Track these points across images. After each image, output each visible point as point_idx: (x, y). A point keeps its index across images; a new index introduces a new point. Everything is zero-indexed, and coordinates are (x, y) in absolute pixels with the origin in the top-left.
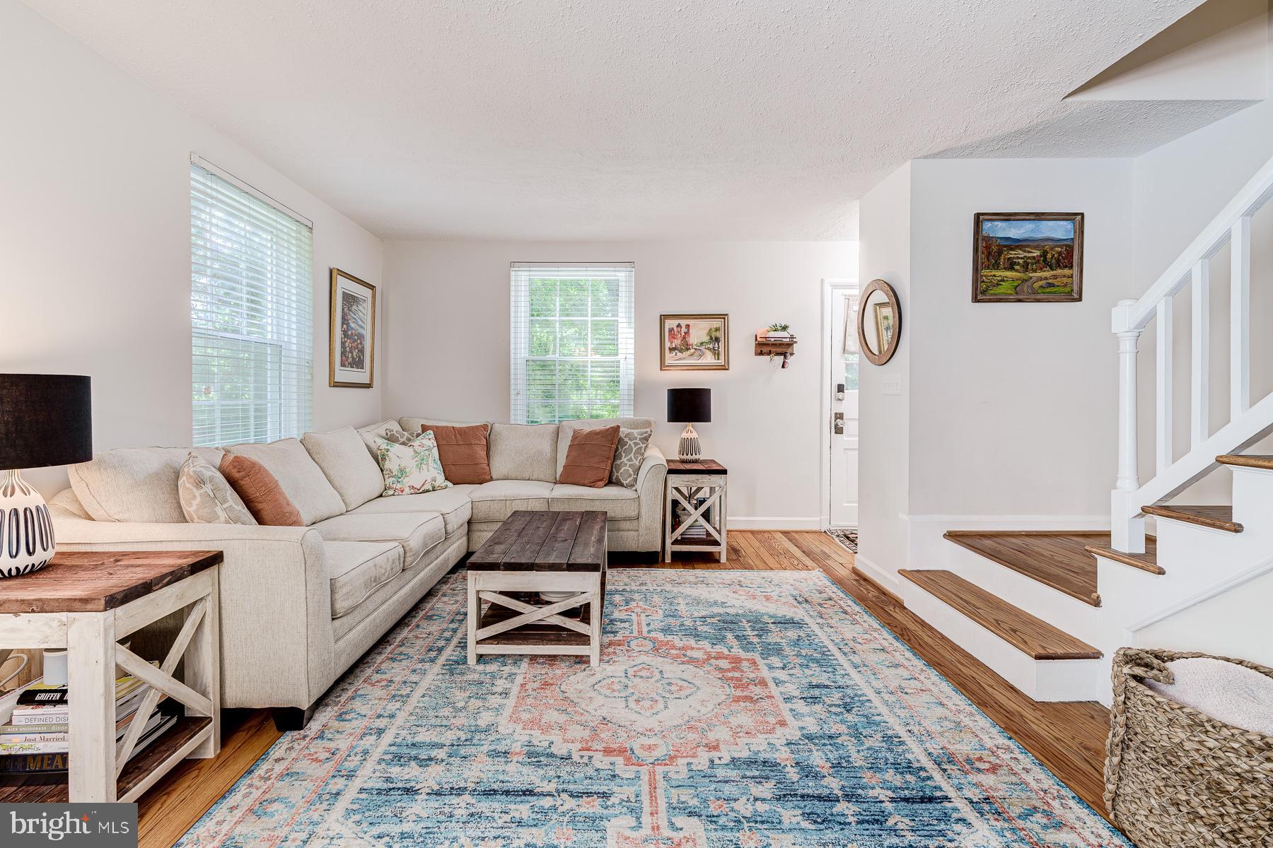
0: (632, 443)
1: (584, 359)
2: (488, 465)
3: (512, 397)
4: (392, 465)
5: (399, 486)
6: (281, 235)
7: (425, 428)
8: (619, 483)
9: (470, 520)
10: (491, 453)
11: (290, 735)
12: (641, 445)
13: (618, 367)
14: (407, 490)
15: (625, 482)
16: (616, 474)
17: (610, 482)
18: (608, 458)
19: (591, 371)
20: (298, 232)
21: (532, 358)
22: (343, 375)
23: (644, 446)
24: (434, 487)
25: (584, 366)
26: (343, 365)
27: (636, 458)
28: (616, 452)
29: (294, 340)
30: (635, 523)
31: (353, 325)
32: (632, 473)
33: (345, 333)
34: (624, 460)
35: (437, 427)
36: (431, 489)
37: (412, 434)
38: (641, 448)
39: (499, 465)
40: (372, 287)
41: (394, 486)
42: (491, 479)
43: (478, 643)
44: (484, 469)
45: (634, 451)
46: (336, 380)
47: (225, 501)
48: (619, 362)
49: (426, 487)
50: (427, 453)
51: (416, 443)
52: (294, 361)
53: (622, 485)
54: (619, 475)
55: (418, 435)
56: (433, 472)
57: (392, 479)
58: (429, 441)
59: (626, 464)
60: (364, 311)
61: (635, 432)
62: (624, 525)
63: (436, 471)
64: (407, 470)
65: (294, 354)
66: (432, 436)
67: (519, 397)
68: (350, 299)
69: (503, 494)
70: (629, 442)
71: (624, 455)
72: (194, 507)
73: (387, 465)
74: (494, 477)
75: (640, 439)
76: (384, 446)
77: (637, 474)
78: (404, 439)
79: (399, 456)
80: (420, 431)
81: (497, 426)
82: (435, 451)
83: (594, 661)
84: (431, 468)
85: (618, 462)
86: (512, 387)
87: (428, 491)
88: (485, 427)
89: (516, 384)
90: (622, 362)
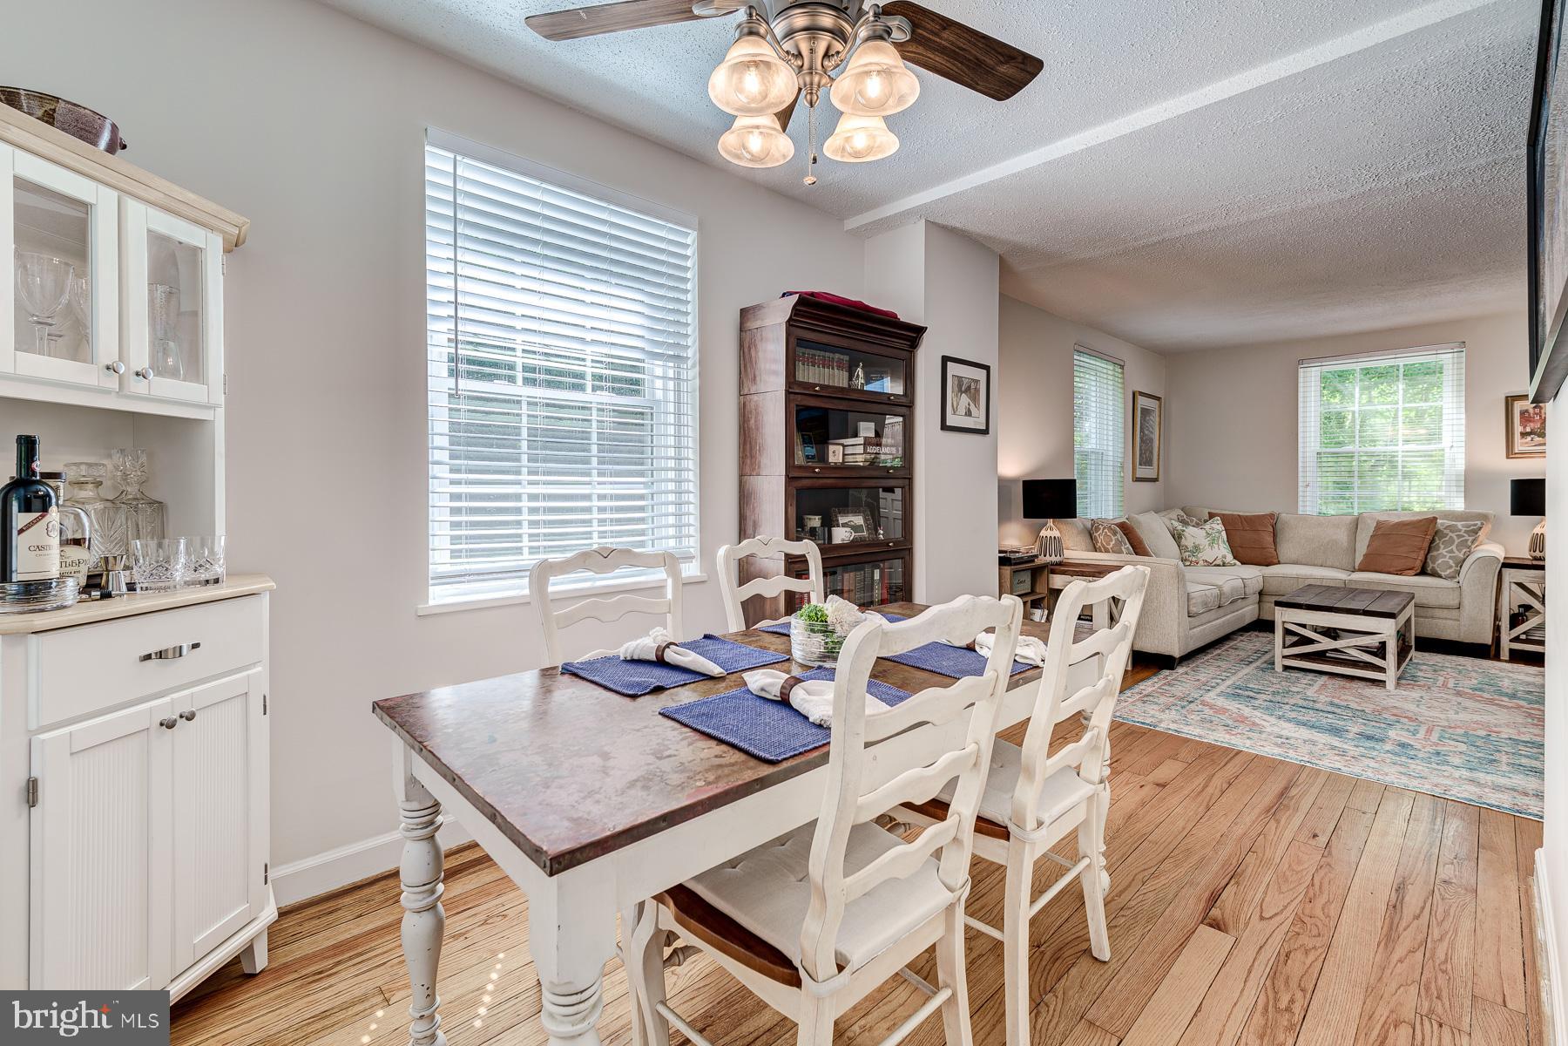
0: (1453, 535)
1: (1395, 448)
2: (1276, 550)
3: (1300, 489)
4: (1188, 542)
5: (1194, 559)
6: (1102, 375)
7: (1211, 516)
8: (1435, 574)
9: (1261, 591)
10: (1278, 540)
11: (1166, 672)
12: (1467, 537)
13: (1443, 456)
14: (1201, 562)
15: (1443, 574)
16: (1431, 565)
17: (1423, 572)
18: (1421, 549)
19: (1403, 461)
20: (1114, 370)
21: (1324, 450)
22: (1143, 472)
23: (1471, 538)
24: (1224, 563)
25: (1394, 456)
26: (1140, 464)
27: (1460, 551)
28: (1431, 543)
29: (1111, 448)
30: (1455, 613)
31: (1146, 432)
32: (1454, 565)
33: (1141, 438)
34: (1443, 551)
35: (1224, 515)
36: (1221, 564)
37: (1200, 520)
38: (1467, 540)
39: (1287, 549)
40: (1158, 399)
41: (1190, 559)
42: (1279, 563)
43: (1284, 657)
44: (1271, 553)
45: (1456, 543)
46: (1138, 476)
47: (1125, 544)
48: (1443, 450)
49: (1217, 562)
50: (1217, 534)
51: (1207, 527)
52: (1111, 463)
53: (1440, 576)
54: (1435, 566)
55: (1206, 521)
56: (1223, 551)
57: (1187, 554)
58: (1217, 525)
59: (1444, 557)
60: (1155, 418)
61: (1459, 525)
62: (1438, 613)
63: (1226, 551)
64: (1201, 547)
65: (1111, 458)
66: (1220, 522)
67: (1308, 489)
68: (1145, 412)
69: (1294, 573)
70: (1451, 534)
71: (1442, 546)
72: (1111, 546)
73: (1183, 542)
74: (1282, 561)
75: (1465, 532)
76: (1180, 527)
77: (1461, 567)
78: (1194, 523)
79: (1193, 535)
80: (1207, 518)
81: (1283, 515)
82: (1224, 533)
83: (1390, 684)
84: (1221, 548)
85: (1435, 553)
86: (1300, 479)
87: (1219, 565)
88: (1272, 516)
89: (1305, 477)
90: (1447, 450)
